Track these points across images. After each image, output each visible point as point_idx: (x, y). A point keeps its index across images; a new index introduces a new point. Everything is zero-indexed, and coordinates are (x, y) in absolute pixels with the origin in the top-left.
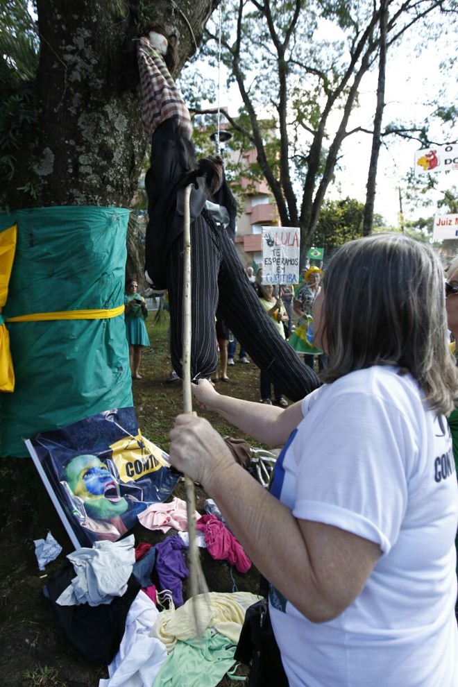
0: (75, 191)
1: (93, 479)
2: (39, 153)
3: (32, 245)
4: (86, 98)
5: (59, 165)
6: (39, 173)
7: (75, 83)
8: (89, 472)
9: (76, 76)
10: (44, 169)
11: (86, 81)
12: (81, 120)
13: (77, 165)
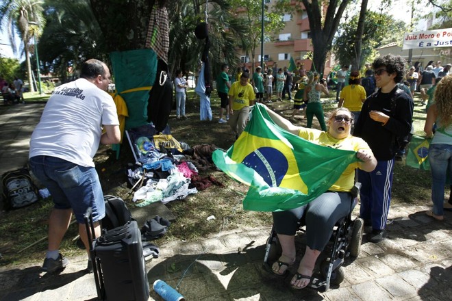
0: (140, 44)
1: (146, 145)
2: (129, 32)
3: (127, 63)
4: (142, 13)
5: (135, 36)
6: (129, 38)
7: (139, 8)
8: (145, 143)
9: (139, 5)
10: (131, 37)
11: (142, 7)
12: (141, 20)
13: (141, 35)
